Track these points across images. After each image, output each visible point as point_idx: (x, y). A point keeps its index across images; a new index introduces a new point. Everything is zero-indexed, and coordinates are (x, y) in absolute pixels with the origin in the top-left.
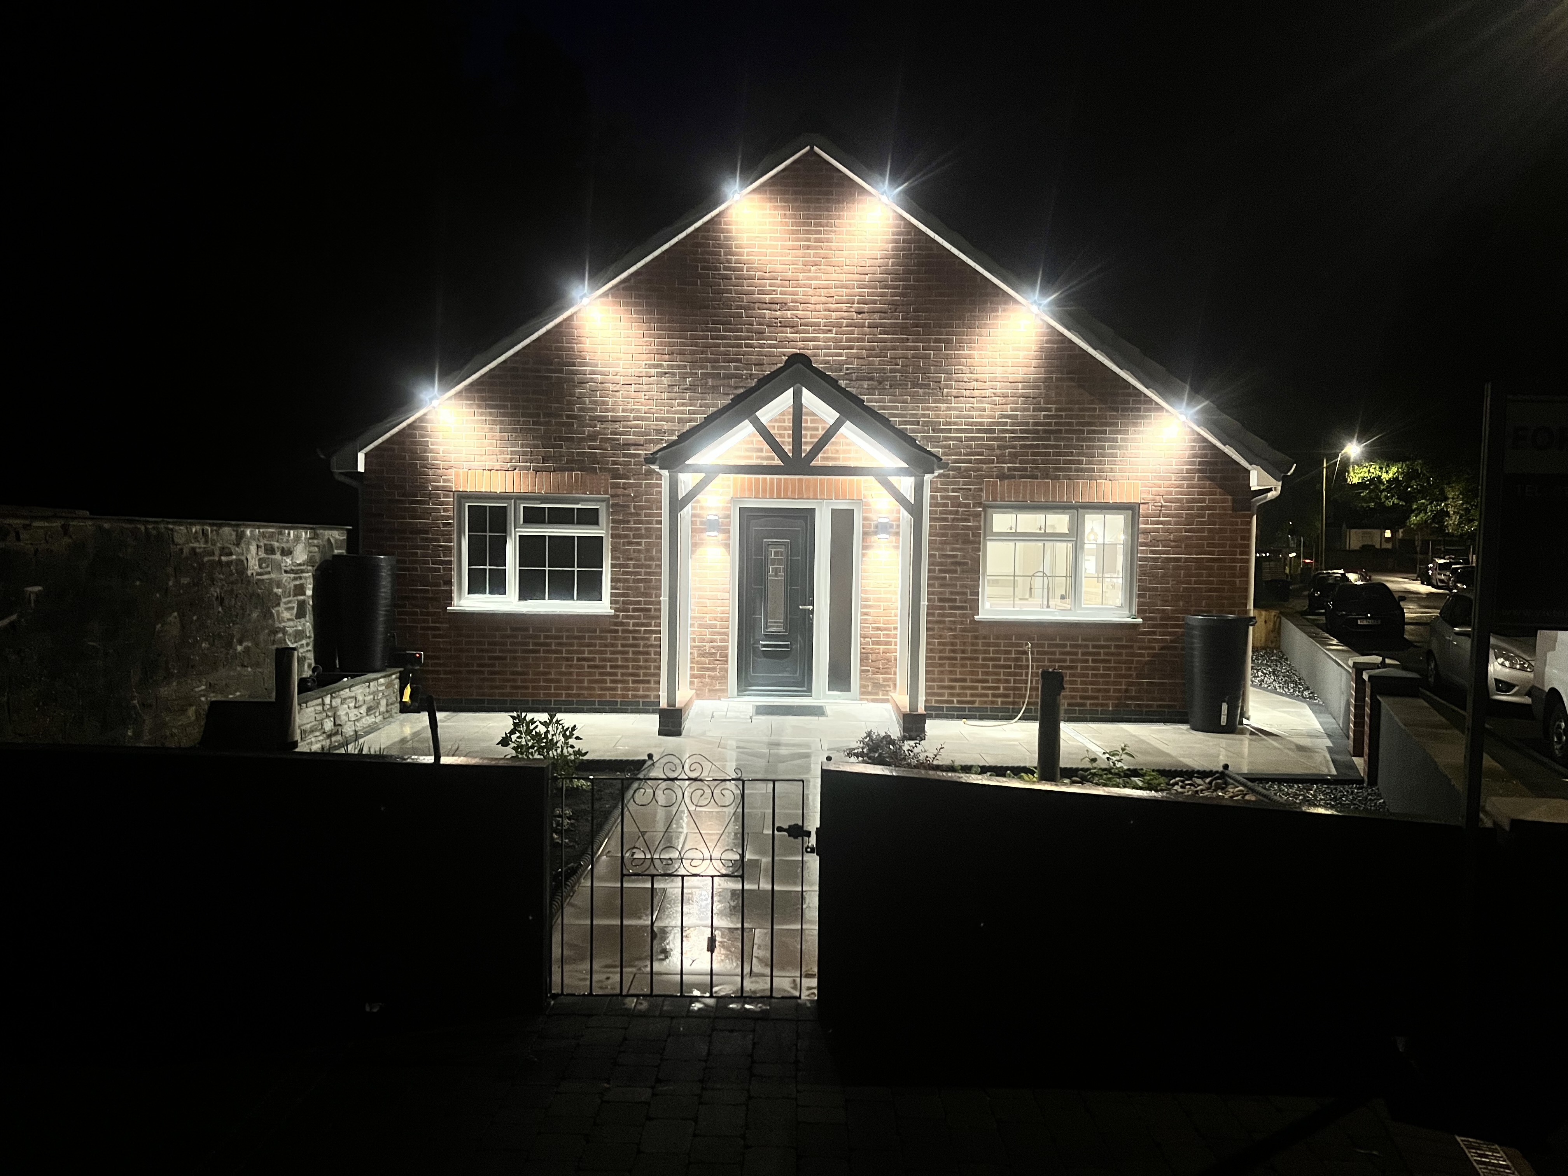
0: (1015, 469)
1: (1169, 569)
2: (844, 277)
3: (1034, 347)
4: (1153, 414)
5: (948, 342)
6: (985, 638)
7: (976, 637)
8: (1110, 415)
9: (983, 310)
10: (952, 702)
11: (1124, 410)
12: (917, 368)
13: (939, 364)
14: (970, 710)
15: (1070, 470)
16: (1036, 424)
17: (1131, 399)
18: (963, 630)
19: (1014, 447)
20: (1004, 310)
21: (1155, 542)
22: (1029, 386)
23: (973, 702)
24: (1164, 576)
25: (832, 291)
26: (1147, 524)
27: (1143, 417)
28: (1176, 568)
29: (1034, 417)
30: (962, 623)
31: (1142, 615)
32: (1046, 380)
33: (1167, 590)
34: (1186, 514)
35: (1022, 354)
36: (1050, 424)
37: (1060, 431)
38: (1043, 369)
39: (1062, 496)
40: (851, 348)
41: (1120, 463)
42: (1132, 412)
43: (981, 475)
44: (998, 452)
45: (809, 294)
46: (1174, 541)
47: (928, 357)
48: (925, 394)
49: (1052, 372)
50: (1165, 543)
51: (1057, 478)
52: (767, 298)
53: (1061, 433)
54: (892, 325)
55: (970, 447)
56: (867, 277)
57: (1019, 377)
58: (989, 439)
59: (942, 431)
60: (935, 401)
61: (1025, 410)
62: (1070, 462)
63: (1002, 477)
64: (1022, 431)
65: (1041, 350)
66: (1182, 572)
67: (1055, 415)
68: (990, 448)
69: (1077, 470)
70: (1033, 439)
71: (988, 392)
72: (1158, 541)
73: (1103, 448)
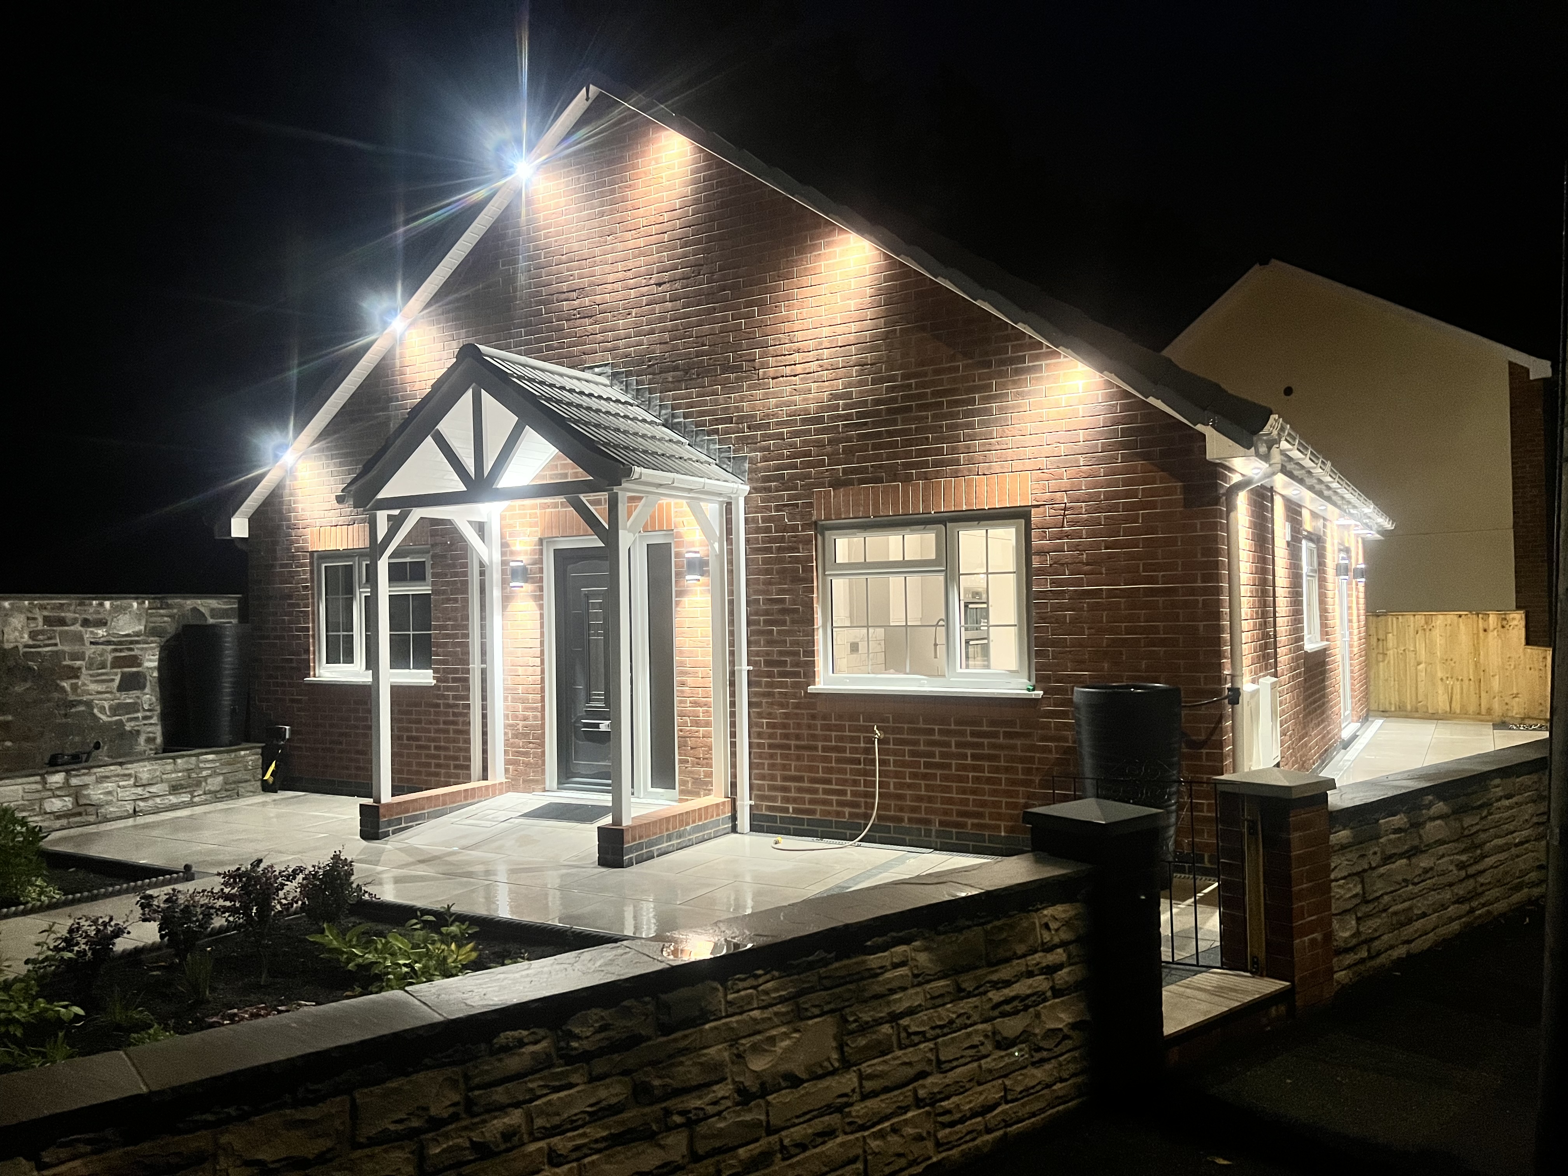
0: (854, 471)
1: (1082, 609)
2: (641, 242)
3: (869, 291)
4: (1043, 363)
5: (761, 304)
6: (824, 718)
7: (813, 717)
8: (980, 374)
9: (802, 251)
10: (786, 810)
11: (1003, 363)
12: (727, 346)
13: (752, 336)
14: (810, 822)
15: (925, 464)
16: (877, 402)
17: (1010, 344)
18: (797, 706)
19: (849, 439)
20: (828, 245)
21: (1058, 566)
22: (864, 349)
23: (813, 812)
24: (1074, 620)
25: (630, 264)
26: (1043, 538)
27: (1028, 370)
28: (1093, 608)
29: (872, 392)
30: (794, 696)
31: (1043, 685)
32: (886, 336)
33: (1080, 644)
34: (1106, 518)
35: (852, 304)
36: (894, 400)
37: (909, 409)
38: (883, 320)
39: (916, 505)
40: (652, 332)
41: (998, 447)
42: (1011, 364)
43: (812, 484)
44: (829, 449)
45: (607, 271)
46: (1087, 564)
47: (737, 329)
48: (738, 379)
49: (894, 323)
50: (1075, 566)
51: (907, 479)
52: (564, 286)
53: (911, 411)
54: (699, 293)
55: (793, 445)
56: (666, 235)
57: (852, 338)
58: (818, 432)
59: (759, 427)
60: (750, 388)
61: (861, 383)
62: (926, 452)
63: (837, 484)
64: (860, 415)
65: (880, 292)
66: (1105, 613)
67: (901, 386)
68: (819, 444)
69: (936, 464)
70: (875, 424)
71: (814, 366)
72: (1063, 564)
73: (970, 426)
